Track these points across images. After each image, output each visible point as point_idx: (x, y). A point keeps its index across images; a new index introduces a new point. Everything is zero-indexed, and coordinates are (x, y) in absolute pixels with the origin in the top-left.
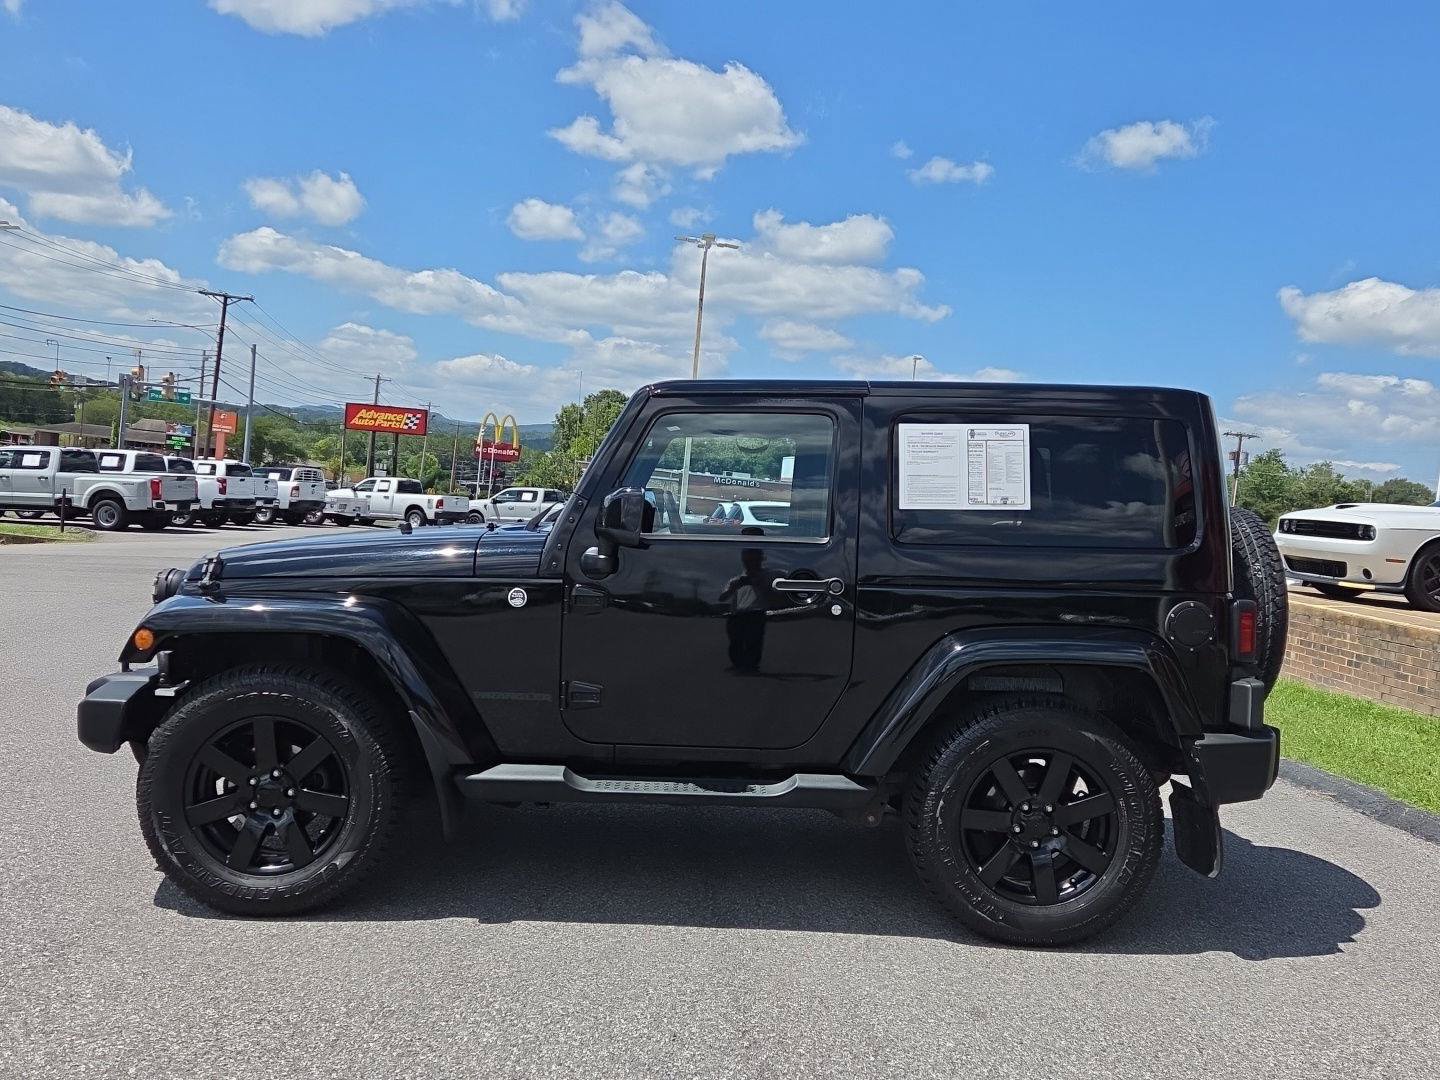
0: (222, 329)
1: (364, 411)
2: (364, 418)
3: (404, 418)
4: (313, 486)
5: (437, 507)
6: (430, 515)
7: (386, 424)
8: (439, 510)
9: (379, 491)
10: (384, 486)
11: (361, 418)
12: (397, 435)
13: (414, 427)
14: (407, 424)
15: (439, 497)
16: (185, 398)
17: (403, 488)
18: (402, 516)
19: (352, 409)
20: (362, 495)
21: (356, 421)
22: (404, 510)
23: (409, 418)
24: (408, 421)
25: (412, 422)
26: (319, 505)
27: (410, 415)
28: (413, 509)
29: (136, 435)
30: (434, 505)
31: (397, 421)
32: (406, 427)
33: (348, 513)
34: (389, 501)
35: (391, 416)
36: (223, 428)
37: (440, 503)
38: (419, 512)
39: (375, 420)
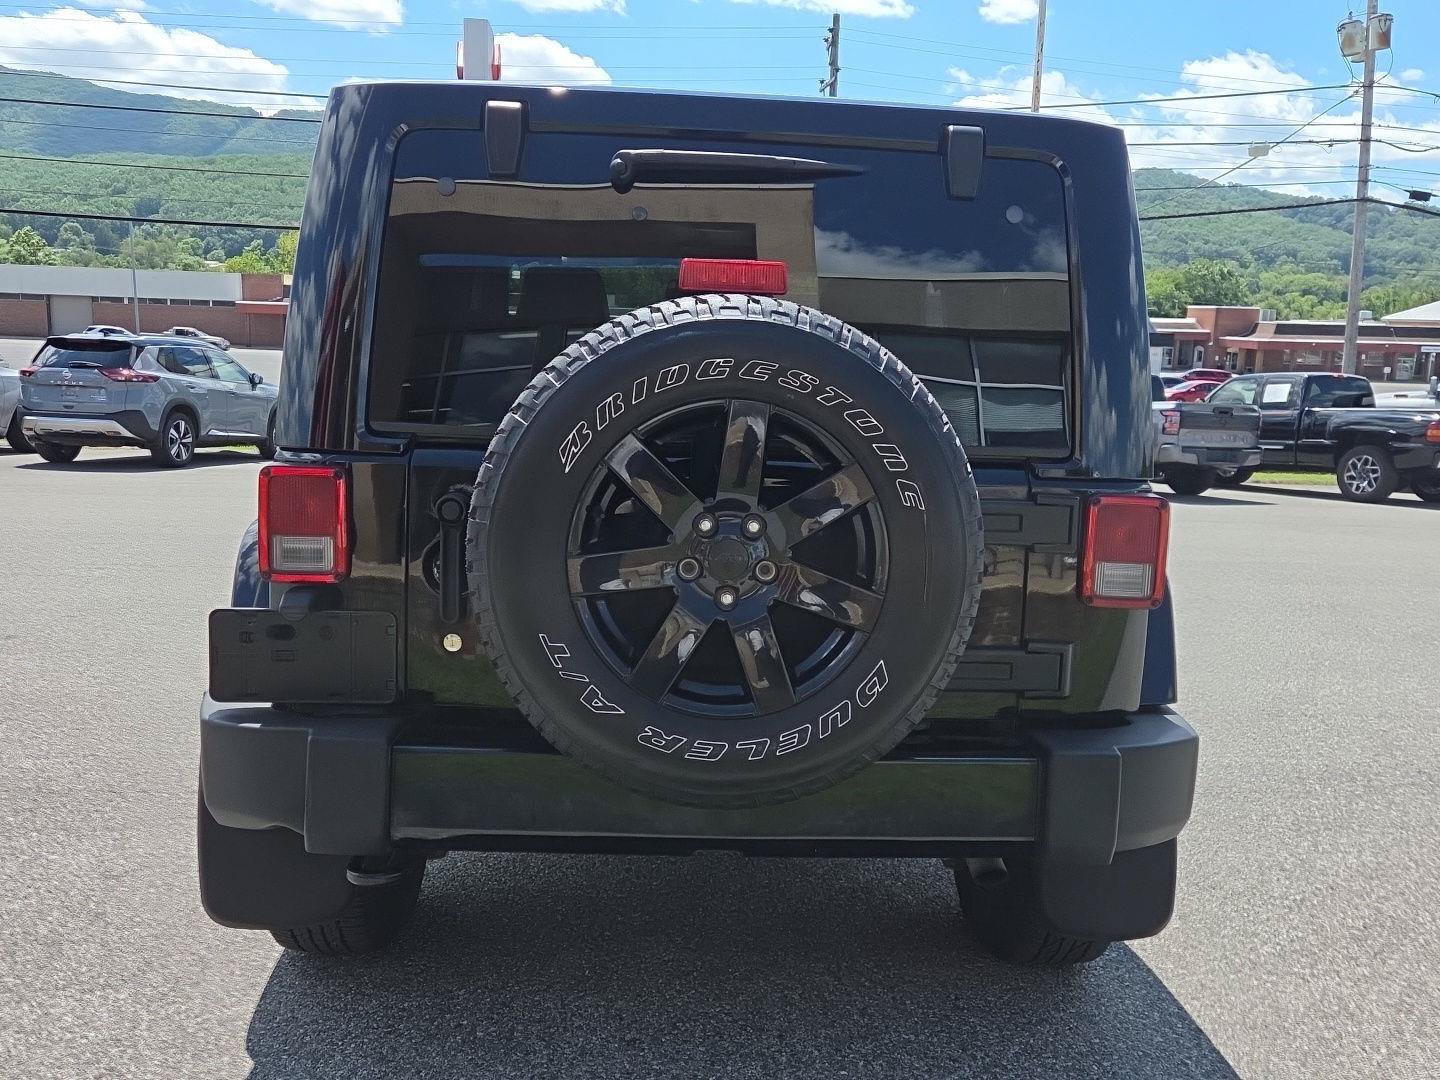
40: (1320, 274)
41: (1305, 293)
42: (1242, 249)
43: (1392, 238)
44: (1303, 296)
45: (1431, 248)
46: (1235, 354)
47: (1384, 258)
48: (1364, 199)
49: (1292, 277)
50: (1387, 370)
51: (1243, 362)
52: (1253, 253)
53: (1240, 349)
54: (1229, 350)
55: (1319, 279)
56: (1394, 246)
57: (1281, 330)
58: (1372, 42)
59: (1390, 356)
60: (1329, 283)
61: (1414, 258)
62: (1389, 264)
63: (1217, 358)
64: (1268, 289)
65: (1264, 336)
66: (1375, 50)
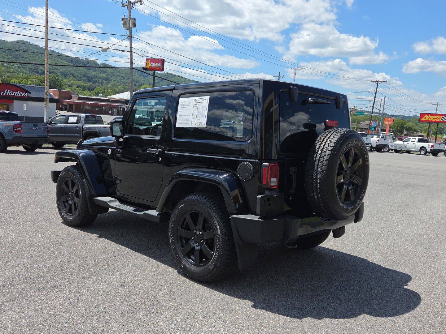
0: (376, 92)
1: (426, 116)
2: (426, 118)
3: (441, 117)
4: (385, 140)
5: (431, 147)
6: (428, 150)
7: (434, 120)
8: (432, 149)
9: (411, 141)
10: (413, 140)
11: (425, 118)
12: (438, 123)
13: (445, 121)
14: (442, 120)
15: (432, 144)
16: (363, 114)
17: (420, 141)
18: (419, 150)
19: (422, 115)
20: (405, 143)
21: (423, 119)
22: (420, 148)
23: (443, 117)
24: (443, 119)
25: (444, 119)
26: (386, 146)
27: (444, 116)
28: (422, 148)
29: (364, 126)
30: (430, 146)
31: (438, 119)
32: (442, 121)
33: (398, 149)
34: (414, 145)
35: (436, 117)
36: (388, 123)
37: (432, 146)
38: (425, 149)
39: (430, 118)
40: (81, 81)
41: (78, 87)
42: (56, 71)
43: (100, 73)
44: (77, 88)
45: (111, 77)
46: (66, 105)
47: (99, 78)
48: (132, 68)
49: (73, 82)
50: (110, 112)
51: (69, 108)
52: (60, 73)
53: (68, 104)
54: (64, 104)
55: (81, 83)
56: (101, 75)
57: (80, 98)
58: (131, 25)
59: (111, 108)
60: (85, 85)
61: (107, 79)
62: (100, 80)
63: (60, 106)
64: (66, 85)
65: (74, 100)
66: (131, 27)
